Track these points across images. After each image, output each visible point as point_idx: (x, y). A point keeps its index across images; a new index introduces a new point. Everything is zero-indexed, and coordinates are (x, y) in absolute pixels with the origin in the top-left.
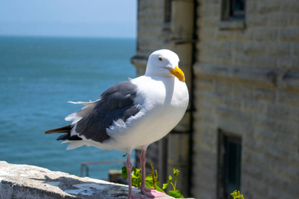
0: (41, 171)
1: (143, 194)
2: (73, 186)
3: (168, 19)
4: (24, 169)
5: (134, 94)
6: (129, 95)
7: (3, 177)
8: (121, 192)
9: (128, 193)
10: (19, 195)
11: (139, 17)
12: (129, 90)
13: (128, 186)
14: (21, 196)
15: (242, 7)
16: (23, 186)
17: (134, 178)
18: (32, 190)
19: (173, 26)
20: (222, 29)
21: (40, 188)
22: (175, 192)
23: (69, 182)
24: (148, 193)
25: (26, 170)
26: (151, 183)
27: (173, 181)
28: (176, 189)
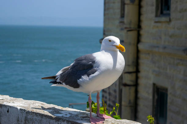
0: (42, 104)
1: (98, 117)
2: (60, 112)
3: (123, 16)
4: (32, 103)
5: (94, 62)
6: (91, 62)
7: (21, 107)
8: (86, 116)
9: (89, 116)
10: (29, 117)
11: (105, 15)
12: (91, 60)
13: (89, 112)
14: (30, 117)
15: (168, 8)
16: (32, 112)
17: (94, 108)
18: (37, 114)
19: (126, 20)
20: (156, 22)
21: (41, 113)
22: (117, 116)
23: (57, 110)
24: (101, 116)
25: (33, 103)
26: (103, 111)
27: (116, 110)
28: (117, 115)
